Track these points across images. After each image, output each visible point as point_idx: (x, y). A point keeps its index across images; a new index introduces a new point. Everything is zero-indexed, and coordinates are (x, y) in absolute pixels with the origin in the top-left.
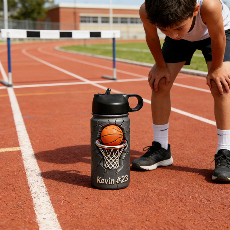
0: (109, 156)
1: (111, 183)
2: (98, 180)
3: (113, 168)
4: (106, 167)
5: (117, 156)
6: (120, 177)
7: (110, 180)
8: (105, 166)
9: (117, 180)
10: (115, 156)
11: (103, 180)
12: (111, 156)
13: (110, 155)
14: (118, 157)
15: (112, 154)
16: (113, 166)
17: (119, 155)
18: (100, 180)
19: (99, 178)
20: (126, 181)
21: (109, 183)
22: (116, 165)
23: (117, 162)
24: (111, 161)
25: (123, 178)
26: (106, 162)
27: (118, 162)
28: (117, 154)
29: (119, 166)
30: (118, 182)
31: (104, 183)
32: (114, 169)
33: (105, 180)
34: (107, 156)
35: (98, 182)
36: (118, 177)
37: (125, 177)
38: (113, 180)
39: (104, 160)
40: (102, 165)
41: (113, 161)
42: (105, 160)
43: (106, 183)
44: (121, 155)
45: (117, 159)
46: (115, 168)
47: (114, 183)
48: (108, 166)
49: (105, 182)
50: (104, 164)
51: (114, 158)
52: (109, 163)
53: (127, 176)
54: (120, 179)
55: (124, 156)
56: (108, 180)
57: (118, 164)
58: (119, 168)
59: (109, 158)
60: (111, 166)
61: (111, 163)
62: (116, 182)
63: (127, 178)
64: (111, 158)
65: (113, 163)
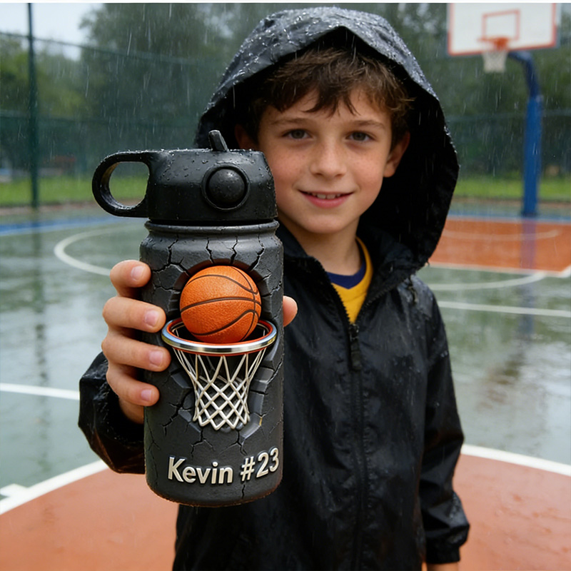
0: (211, 382)
1: (221, 481)
2: (173, 469)
3: (226, 424)
4: (202, 423)
5: (239, 383)
6: (252, 458)
7: (215, 470)
8: (198, 420)
9: (243, 470)
10: (235, 380)
11: (189, 471)
12: (219, 383)
13: (217, 380)
14: (245, 385)
15: (222, 373)
16: (226, 418)
17: (248, 378)
18: (180, 469)
19: (175, 462)
20: (273, 469)
21: (214, 481)
22: (239, 414)
23: (241, 404)
24: (220, 400)
25: (264, 458)
26: (200, 406)
27: (245, 402)
28: (242, 375)
29: (247, 416)
30: (247, 475)
31: (194, 480)
32: (232, 430)
33: (199, 469)
34: (204, 384)
35: (170, 477)
36: (247, 459)
37: (271, 457)
38: (229, 469)
39: (194, 398)
40: (184, 413)
41: (228, 399)
42: (199, 396)
43: (203, 480)
44: (255, 376)
45: (241, 391)
46: (233, 425)
47: (230, 480)
48: (210, 418)
49: (197, 477)
50: (193, 413)
51: (229, 391)
52: (211, 408)
53: (275, 454)
54: (253, 463)
55: (266, 382)
56: (208, 470)
57: (244, 412)
58: (248, 424)
59: (211, 391)
60: (219, 419)
61: (219, 409)
62: (237, 476)
63: (275, 458)
64: (220, 391)
65: (228, 408)
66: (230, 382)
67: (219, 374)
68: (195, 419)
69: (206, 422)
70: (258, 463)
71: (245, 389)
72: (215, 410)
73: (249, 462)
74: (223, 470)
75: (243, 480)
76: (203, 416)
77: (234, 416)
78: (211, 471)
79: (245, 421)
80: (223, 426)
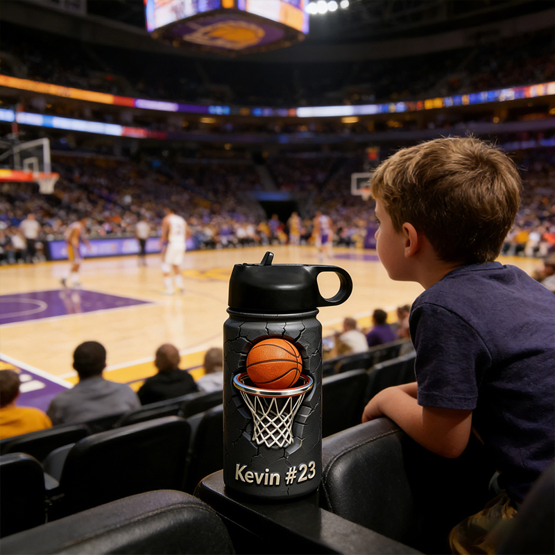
0: (265, 415)
1: (271, 483)
2: (239, 472)
3: (275, 444)
4: (259, 443)
5: (286, 416)
6: (295, 468)
7: (267, 475)
8: (256, 440)
9: (287, 476)
10: (283, 414)
11: (249, 475)
12: (271, 416)
13: (270, 413)
14: (290, 417)
15: (273, 408)
16: (276, 440)
17: (293, 413)
18: (243, 473)
19: (240, 468)
20: (310, 477)
21: (266, 483)
22: (286, 437)
23: (286, 431)
24: (271, 427)
25: (303, 469)
26: (257, 430)
27: (290, 430)
28: (288, 410)
29: (291, 439)
30: (290, 480)
31: (252, 481)
32: (280, 448)
33: (256, 474)
34: (261, 416)
35: (237, 478)
36: (291, 469)
37: (309, 468)
38: (277, 475)
39: (253, 425)
40: (247, 436)
41: (277, 427)
42: (257, 425)
43: (259, 482)
44: (298, 411)
45: (287, 422)
46: (281, 445)
47: (278, 483)
48: (264, 439)
49: (254, 479)
50: (252, 435)
51: (278, 421)
52: (265, 433)
53: (312, 465)
54: (295, 472)
55: (306, 416)
56: (262, 474)
57: (289, 436)
58: (292, 445)
59: (265, 421)
60: (271, 440)
61: (271, 434)
62: (283, 480)
63: (313, 469)
64: (272, 421)
65: (277, 433)
66: (279, 415)
67: (271, 409)
68: (253, 439)
69: (262, 442)
70: (299, 472)
71: (290, 420)
72: (268, 434)
73: (292, 471)
74: (272, 476)
75: (287, 483)
76: (260, 438)
77: (282, 438)
78: (264, 476)
79: (290, 442)
80: (273, 445)
